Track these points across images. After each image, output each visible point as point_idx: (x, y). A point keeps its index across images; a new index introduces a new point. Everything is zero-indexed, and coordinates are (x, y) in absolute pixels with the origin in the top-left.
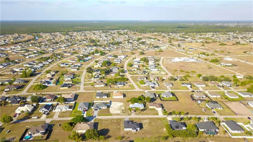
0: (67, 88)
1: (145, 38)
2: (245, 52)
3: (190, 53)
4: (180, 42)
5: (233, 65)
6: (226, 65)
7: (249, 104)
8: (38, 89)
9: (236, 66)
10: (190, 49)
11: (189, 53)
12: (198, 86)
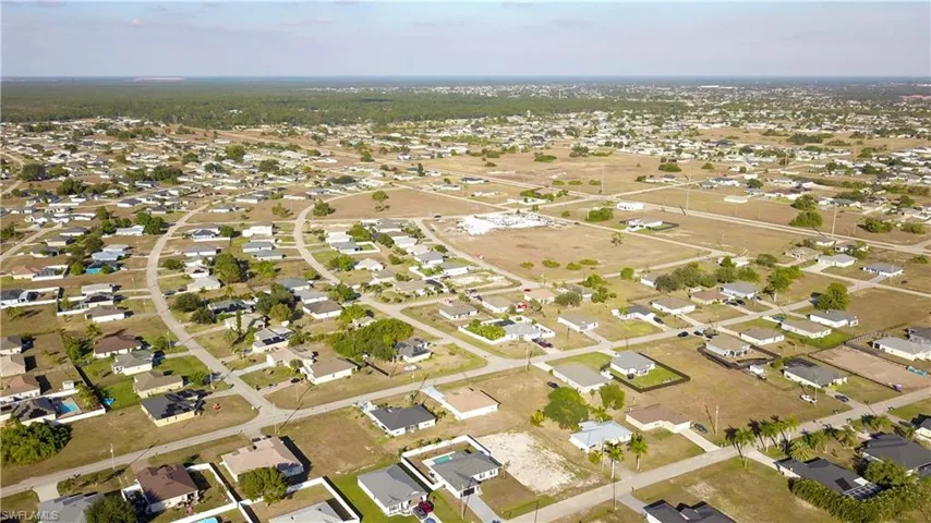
0: (191, 415)
1: (252, 148)
2: (639, 179)
3: (487, 195)
4: (401, 157)
5: (665, 226)
6: (649, 225)
7: (884, 349)
8: (33, 452)
9: (676, 225)
10: (469, 182)
11: (484, 195)
12: (674, 312)
